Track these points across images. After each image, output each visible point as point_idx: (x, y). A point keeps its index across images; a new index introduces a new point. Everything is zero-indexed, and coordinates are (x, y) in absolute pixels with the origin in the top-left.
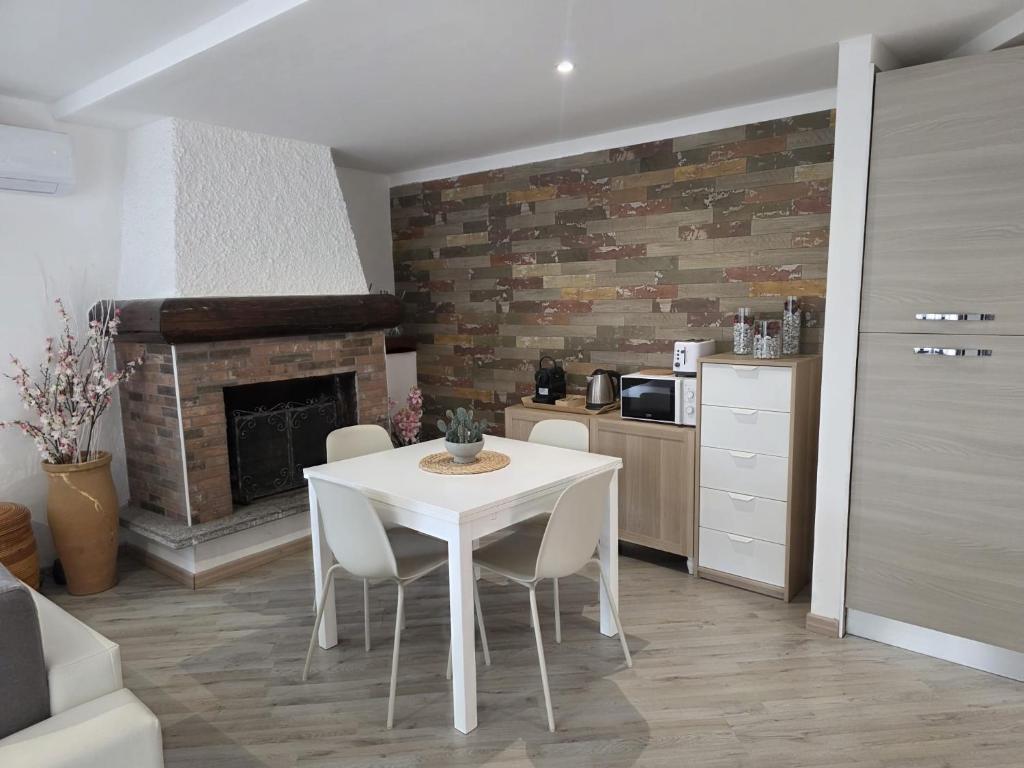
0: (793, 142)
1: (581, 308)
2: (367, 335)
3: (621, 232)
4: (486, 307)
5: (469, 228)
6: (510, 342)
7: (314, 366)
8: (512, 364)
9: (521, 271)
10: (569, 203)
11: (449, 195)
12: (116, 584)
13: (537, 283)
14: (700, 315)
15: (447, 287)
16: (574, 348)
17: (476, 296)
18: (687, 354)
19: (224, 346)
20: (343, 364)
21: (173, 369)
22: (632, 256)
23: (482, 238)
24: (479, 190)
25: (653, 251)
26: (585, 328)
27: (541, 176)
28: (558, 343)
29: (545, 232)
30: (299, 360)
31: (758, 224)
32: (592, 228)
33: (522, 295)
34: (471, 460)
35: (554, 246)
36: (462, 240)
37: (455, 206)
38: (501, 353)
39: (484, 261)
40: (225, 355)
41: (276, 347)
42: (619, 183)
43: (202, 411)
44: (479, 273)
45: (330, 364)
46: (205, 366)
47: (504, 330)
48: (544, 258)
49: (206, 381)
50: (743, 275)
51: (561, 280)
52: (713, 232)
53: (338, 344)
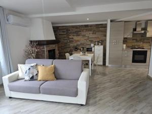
1: (78, 41)
3: (83, 33)
4: (66, 41)
5: (63, 32)
8: (69, 47)
9: (70, 37)
10: (76, 30)
11: (60, 28)
13: (73, 38)
14: (92, 41)
16: (77, 45)
17: (64, 40)
18: (92, 45)
22: (84, 36)
23: (65, 33)
24: (64, 28)
25: (87, 35)
26: (79, 43)
27: (73, 27)
29: (73, 33)
31: (97, 33)
32: (80, 33)
33: (71, 40)
35: (75, 34)
39: (65, 36)
42: (83, 28)
43: (47, 53)
45: (54, 48)
47: (68, 44)
48: (74, 36)
49: (47, 50)
50: (96, 38)
51: (76, 38)
52: (93, 33)
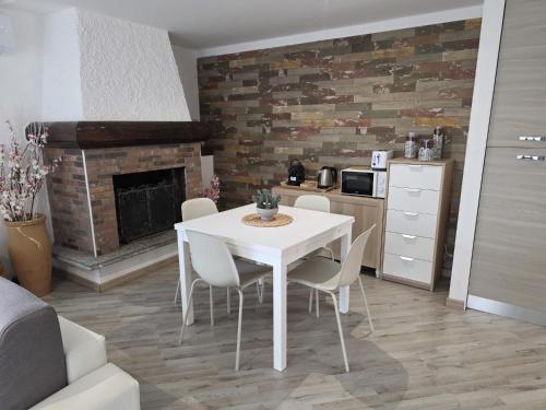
0: (443, 38)
1: (313, 131)
2: (192, 145)
3: (338, 88)
4: (257, 130)
5: (247, 83)
6: (271, 150)
7: (162, 163)
8: (272, 163)
9: (277, 109)
10: (307, 70)
11: (234, 64)
12: (52, 291)
13: (287, 116)
14: (384, 135)
15: (233, 118)
16: (308, 154)
17: (250, 124)
18: (380, 158)
19: (112, 151)
20: (178, 162)
21: (83, 164)
22: (345, 101)
23: (254, 89)
24: (253, 61)
25: (357, 99)
26: (316, 142)
27: (290, 53)
28: (300, 152)
29: (293, 87)
30: (154, 160)
31: (419, 84)
32: (321, 85)
33: (278, 124)
34: (272, 219)
35: (298, 95)
36: (242, 90)
37: (237, 70)
38: (265, 157)
39: (255, 103)
40: (113, 156)
41: (141, 152)
42: (339, 59)
43: (101, 189)
44: (252, 111)
45: (172, 162)
46: (101, 162)
47: (267, 144)
48: (292, 102)
49: (102, 172)
50: (410, 114)
51: (301, 115)
52: (393, 89)
53: (175, 150)
